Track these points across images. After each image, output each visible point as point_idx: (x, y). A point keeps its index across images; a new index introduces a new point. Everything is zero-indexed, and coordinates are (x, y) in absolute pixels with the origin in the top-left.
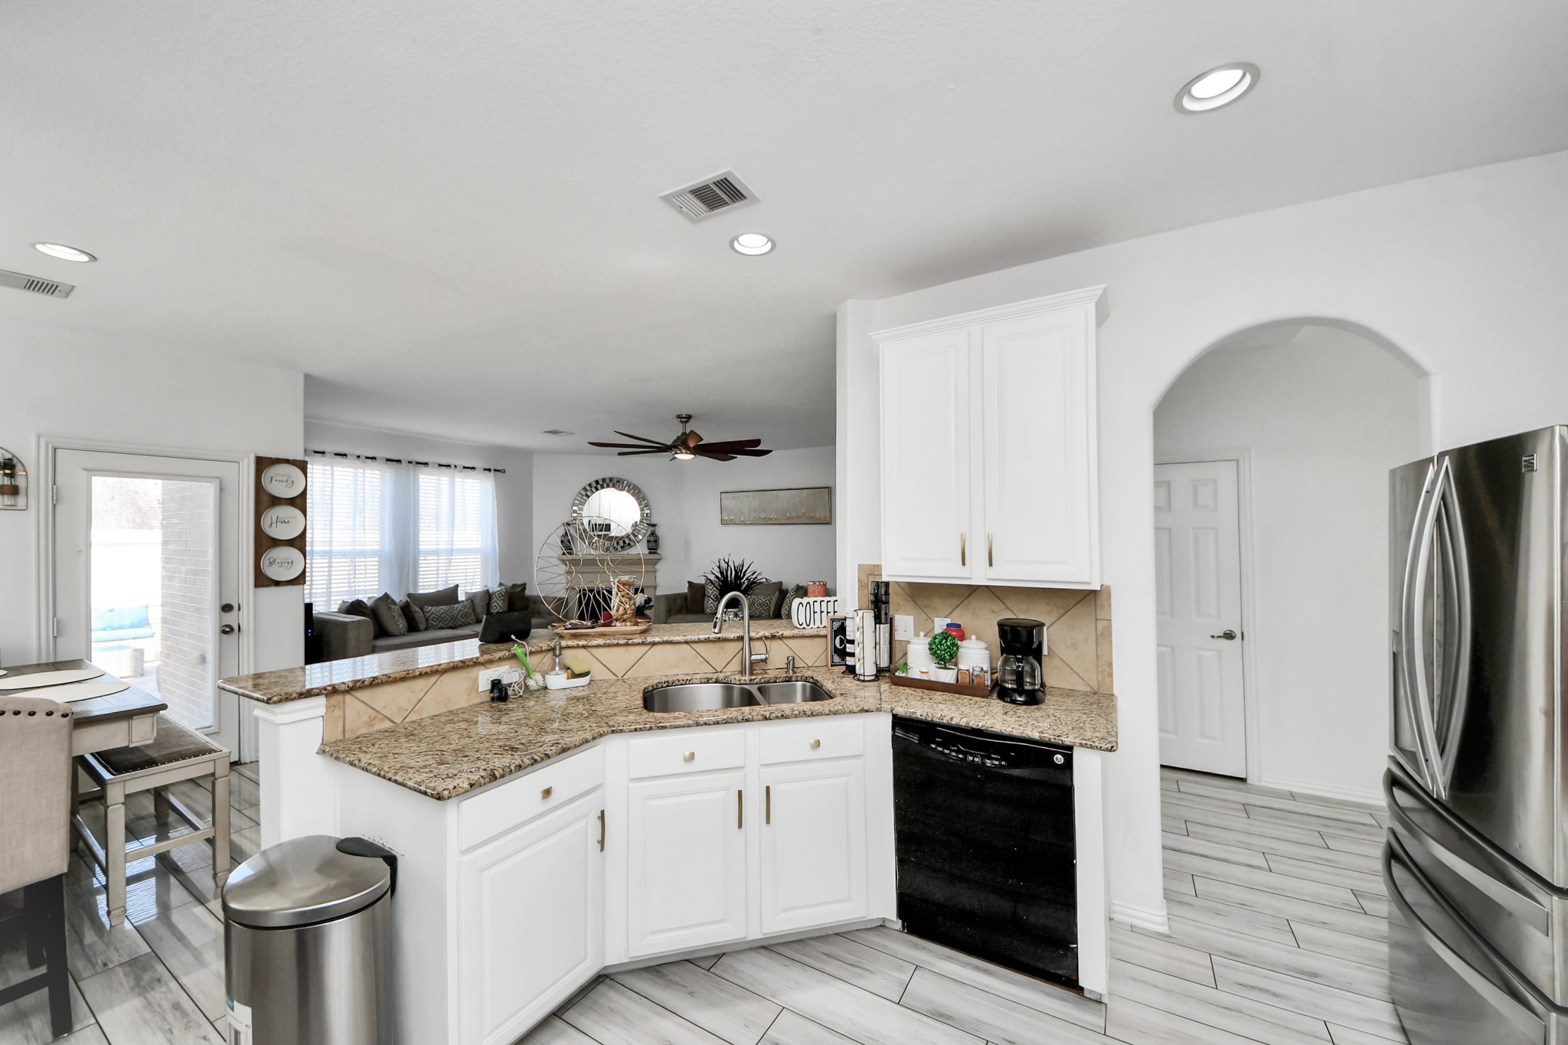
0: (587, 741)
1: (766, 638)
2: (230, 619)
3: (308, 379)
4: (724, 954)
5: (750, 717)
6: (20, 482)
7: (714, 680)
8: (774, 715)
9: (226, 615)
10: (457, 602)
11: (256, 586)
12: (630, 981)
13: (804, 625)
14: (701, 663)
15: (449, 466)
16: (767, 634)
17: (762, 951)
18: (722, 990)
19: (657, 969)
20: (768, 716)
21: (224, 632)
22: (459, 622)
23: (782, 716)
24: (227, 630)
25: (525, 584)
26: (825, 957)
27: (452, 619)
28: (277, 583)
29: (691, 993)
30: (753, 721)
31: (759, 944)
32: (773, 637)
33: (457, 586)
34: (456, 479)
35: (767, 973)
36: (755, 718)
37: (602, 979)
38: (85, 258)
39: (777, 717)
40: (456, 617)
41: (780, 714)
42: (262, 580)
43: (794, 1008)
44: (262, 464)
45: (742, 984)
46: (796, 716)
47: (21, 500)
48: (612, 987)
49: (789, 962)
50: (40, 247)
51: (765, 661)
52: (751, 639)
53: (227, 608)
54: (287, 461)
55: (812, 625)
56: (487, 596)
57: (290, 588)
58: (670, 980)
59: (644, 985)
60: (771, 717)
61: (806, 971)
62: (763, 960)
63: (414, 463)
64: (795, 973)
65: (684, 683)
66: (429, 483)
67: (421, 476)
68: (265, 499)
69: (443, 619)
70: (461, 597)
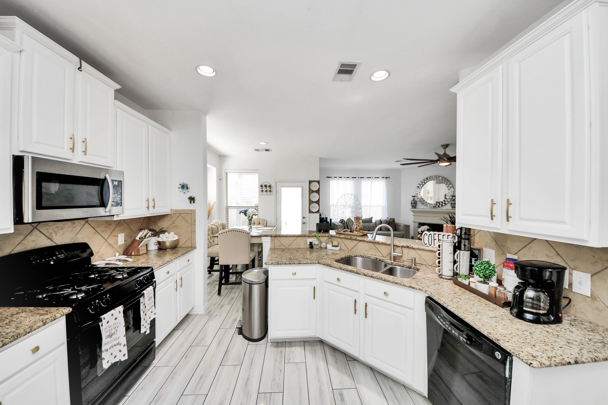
0: (308, 263)
1: (404, 247)
2: (304, 220)
3: (320, 158)
4: (357, 360)
5: (359, 273)
6: (271, 189)
7: (379, 259)
8: (368, 275)
9: (304, 219)
10: (371, 222)
11: (309, 213)
12: (327, 349)
13: (428, 245)
14: (377, 252)
15: (370, 178)
16: (405, 245)
17: (369, 369)
18: (345, 368)
19: (334, 349)
20: (366, 275)
21: (303, 224)
22: (371, 229)
23: (372, 276)
24: (304, 223)
25: (394, 219)
26: (389, 388)
27: (369, 228)
28: (313, 213)
29: (336, 362)
30: (360, 274)
31: (371, 367)
32: (408, 247)
33: (372, 217)
34: (372, 182)
35: (364, 376)
36: (361, 273)
37: (322, 342)
38: (266, 144)
39: (369, 276)
40: (370, 228)
41: (371, 275)
42: (310, 212)
43: (359, 392)
44: (310, 182)
45: (352, 372)
46: (378, 279)
47: (272, 193)
48: (321, 345)
49: (374, 378)
50: (260, 143)
51: (401, 257)
52: (394, 246)
53: (304, 218)
54: (315, 181)
55: (433, 245)
56: (380, 222)
57: (316, 214)
58: (335, 355)
59: (328, 351)
60: (367, 275)
61: (377, 386)
62: (367, 372)
63: (360, 178)
64: (372, 383)
65: (368, 257)
66: (365, 184)
67: (362, 182)
68: (311, 191)
69: (366, 227)
70: (373, 221)
